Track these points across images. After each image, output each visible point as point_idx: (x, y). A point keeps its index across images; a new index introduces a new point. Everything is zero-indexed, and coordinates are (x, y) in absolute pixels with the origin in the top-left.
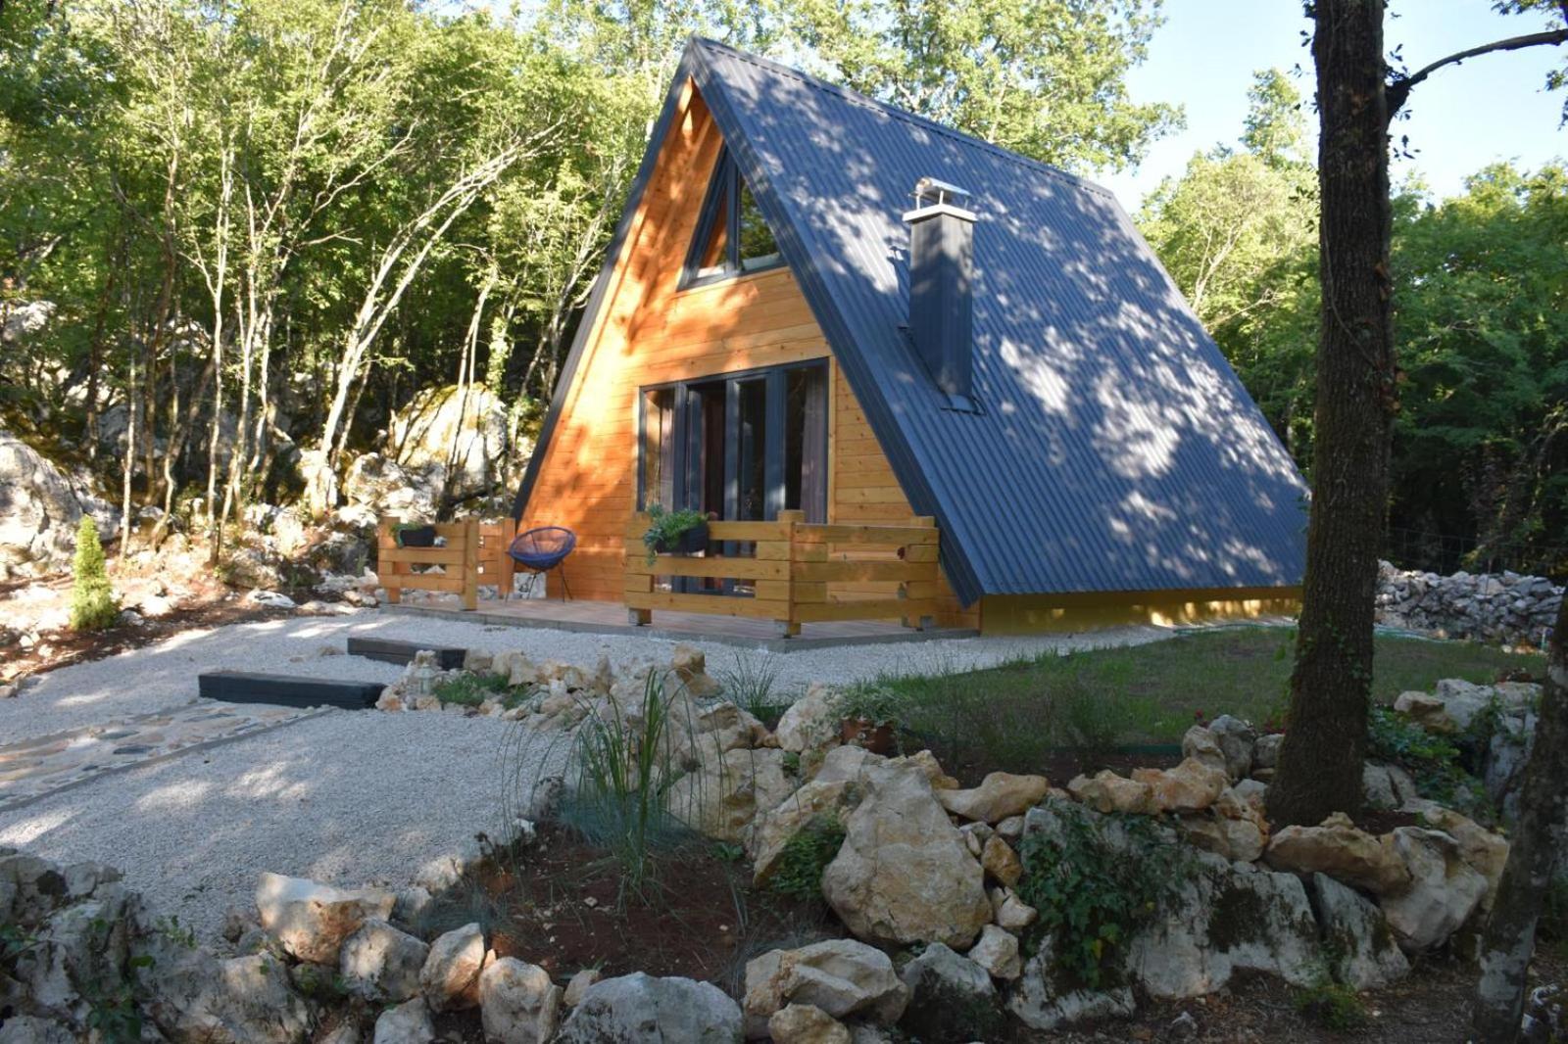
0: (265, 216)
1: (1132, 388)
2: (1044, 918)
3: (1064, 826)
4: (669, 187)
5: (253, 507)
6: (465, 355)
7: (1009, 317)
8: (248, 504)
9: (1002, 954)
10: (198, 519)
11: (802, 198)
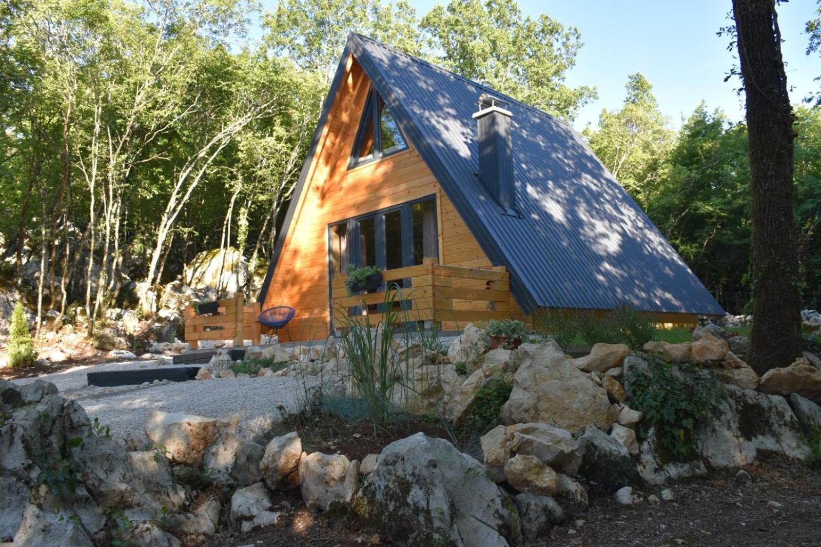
0: (118, 142)
1: (594, 213)
2: (648, 417)
3: (649, 365)
4: (341, 115)
5: (110, 310)
6: (224, 230)
7: (528, 174)
8: (108, 308)
9: (629, 437)
10: (80, 318)
11: (418, 111)
